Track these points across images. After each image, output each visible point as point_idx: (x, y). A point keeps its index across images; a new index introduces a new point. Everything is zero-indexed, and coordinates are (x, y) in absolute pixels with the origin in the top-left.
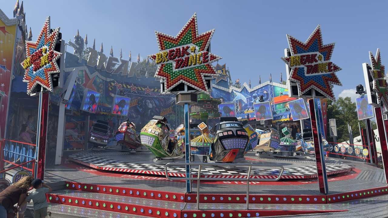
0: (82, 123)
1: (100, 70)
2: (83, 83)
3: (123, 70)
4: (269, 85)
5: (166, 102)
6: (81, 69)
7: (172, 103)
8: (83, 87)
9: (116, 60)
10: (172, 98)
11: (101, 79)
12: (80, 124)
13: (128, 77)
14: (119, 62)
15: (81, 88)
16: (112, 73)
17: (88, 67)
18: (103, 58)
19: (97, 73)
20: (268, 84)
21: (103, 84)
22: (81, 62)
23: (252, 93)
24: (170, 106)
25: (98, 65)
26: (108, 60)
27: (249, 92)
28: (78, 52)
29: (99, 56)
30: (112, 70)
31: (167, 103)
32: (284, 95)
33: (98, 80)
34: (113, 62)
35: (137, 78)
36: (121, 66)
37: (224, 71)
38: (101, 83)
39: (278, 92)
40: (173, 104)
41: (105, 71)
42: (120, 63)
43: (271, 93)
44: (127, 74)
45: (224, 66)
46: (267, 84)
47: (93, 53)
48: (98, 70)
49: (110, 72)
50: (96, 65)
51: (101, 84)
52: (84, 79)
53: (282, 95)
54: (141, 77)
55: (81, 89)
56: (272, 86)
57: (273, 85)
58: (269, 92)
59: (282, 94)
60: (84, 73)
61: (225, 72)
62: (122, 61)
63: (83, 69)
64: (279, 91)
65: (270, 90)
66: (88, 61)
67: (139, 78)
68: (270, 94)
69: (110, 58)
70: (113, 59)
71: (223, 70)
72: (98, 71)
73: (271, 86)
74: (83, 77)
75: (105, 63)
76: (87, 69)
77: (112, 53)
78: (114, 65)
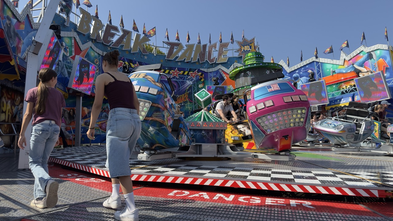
0: (71, 110)
1: (95, 40)
2: (72, 55)
3: (125, 42)
4: (315, 63)
5: (179, 87)
6: (69, 36)
7: (188, 88)
8: (72, 61)
9: (116, 29)
10: (188, 81)
11: (97, 53)
12: (68, 111)
13: (131, 52)
14: (119, 32)
15: (69, 61)
16: (111, 46)
17: (79, 34)
18: (99, 24)
19: (90, 44)
20: (314, 60)
21: (99, 60)
22: (68, 25)
23: (292, 73)
24: (185, 92)
25: (91, 32)
26: (104, 28)
27: (288, 71)
28: (64, 10)
29: (94, 22)
30: (111, 42)
31: (182, 88)
32: (338, 73)
33: (92, 54)
34: (112, 31)
35: (143, 55)
36: (122, 38)
37: (253, 47)
38: (96, 57)
39: (328, 70)
40: (188, 90)
41: (101, 42)
42: (121, 33)
43: (319, 72)
44: (130, 49)
45: (252, 41)
46: (312, 61)
47: (86, 16)
48: (92, 40)
49: (109, 45)
50: (89, 32)
51: (96, 60)
52: (73, 49)
53: (334, 74)
54: (148, 54)
55: (68, 63)
56: (319, 62)
57: (321, 61)
58: (316, 72)
59: (334, 72)
60: (73, 41)
61: (255, 48)
62: (124, 31)
63: (72, 36)
64: (330, 69)
65: (316, 68)
66: (78, 25)
67: (145, 55)
68: (316, 74)
69: (108, 25)
70: (111, 28)
71: (251, 46)
72: (92, 42)
73: (317, 63)
74: (71, 46)
75: (101, 32)
76: (77, 36)
77: (111, 20)
78: (113, 35)
